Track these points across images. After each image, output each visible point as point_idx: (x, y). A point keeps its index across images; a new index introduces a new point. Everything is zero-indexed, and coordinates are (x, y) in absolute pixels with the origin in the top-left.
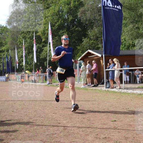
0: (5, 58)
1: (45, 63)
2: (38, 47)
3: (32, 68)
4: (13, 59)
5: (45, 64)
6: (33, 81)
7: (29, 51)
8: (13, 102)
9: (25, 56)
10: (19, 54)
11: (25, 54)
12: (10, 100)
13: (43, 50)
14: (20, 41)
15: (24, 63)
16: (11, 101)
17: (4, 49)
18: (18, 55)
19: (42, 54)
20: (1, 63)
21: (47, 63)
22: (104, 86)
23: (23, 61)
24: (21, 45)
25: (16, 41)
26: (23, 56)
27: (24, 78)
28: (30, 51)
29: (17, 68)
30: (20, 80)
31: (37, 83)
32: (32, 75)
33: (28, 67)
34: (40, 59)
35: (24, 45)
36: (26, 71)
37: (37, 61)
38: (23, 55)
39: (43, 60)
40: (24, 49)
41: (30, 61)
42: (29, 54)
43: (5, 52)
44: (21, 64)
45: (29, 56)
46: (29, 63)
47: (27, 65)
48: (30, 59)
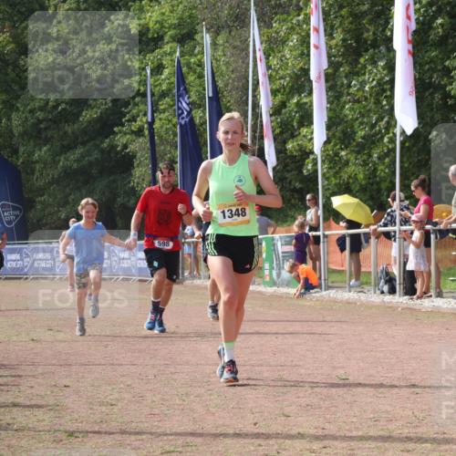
0: (164, 95)
3: (382, 170)
4: (229, 100)
6: (390, 280)
9: (330, 78)
10: (274, 62)
11: (329, 56)
12: (231, 431)
15: (318, 134)
16: (237, 435)
17: (161, 23)
20: (139, 132)
23: (306, 119)
26: (313, 75)
27: (316, 259)
28: (368, 35)
30: (285, 274)
31: (425, 293)
32: (388, 235)
33: (351, 169)
36: (338, 202)
37: (420, 116)
38: (306, 72)
40: (315, 20)
41: (365, 120)
42: (362, 60)
43: (168, 43)
44: (289, 146)
45: (358, 74)
46: (355, 133)
47: (342, 149)
48: (366, 99)
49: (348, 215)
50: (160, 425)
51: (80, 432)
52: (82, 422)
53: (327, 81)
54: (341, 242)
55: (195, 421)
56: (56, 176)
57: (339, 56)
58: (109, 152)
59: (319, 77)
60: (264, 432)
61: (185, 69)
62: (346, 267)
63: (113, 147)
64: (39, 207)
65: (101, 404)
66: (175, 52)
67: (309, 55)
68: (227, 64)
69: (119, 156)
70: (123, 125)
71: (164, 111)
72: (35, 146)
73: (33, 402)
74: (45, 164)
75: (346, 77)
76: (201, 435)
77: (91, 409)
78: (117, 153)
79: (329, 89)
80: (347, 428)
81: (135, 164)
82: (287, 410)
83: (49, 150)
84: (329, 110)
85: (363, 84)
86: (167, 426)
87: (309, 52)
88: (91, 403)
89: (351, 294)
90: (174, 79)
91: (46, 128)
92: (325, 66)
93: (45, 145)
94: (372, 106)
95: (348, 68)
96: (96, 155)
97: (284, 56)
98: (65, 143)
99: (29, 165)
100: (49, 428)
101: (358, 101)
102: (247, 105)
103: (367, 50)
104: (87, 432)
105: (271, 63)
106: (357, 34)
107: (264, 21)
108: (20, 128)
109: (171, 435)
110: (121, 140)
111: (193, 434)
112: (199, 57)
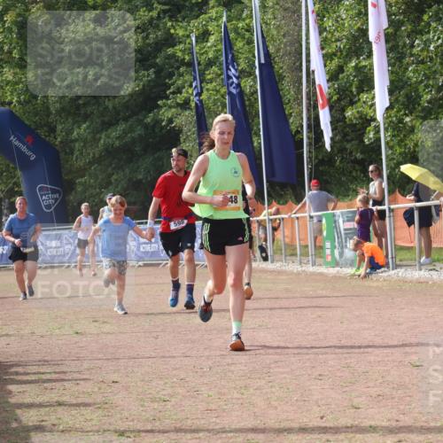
0: (210, 63)
4: (281, 66)
9: (391, 38)
10: (329, 23)
11: (389, 15)
18: (321, 30)
20: (185, 105)
23: (367, 83)
26: (372, 36)
27: (381, 235)
30: (349, 253)
33: (417, 136)
38: (364, 32)
41: (431, 82)
42: (425, 17)
43: (213, 7)
44: (349, 113)
45: (421, 33)
46: (420, 97)
47: (407, 115)
48: (431, 59)
50: (218, 421)
51: (131, 432)
52: (133, 420)
53: (387, 41)
54: (409, 216)
55: (256, 416)
56: (97, 156)
57: (401, 14)
58: (154, 126)
59: (378, 38)
60: (332, 425)
61: (232, 35)
62: (416, 244)
63: (157, 122)
64: (79, 189)
65: (153, 400)
66: (221, 17)
67: (366, 14)
68: (278, 27)
69: (164, 131)
70: (167, 98)
71: (211, 81)
72: (73, 124)
73: (80, 401)
74: (85, 142)
75: (408, 36)
76: (263, 431)
77: (142, 406)
78: (162, 128)
79: (390, 50)
80: (423, 419)
81: (182, 140)
82: (356, 402)
83: (88, 127)
84: (391, 73)
85: (427, 43)
86: (226, 422)
87: (367, 11)
88: (141, 400)
89: (422, 272)
90: (221, 47)
91: (84, 104)
92: (385, 25)
93: (85, 122)
94: (438, 67)
95: (409, 27)
96: (139, 131)
97: (339, 16)
98: (106, 119)
99: (68, 144)
100: (96, 428)
101: (423, 62)
102: (301, 71)
103: (430, 7)
104: (139, 431)
105: (326, 25)
108: (58, 105)
109: (231, 432)
110: (166, 114)
111: (254, 430)
112: (247, 21)
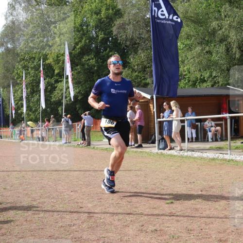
1: (60, 109)
2: (47, 82)
3: (38, 116)
4: (7, 102)
5: (60, 111)
7: (33, 90)
8: (5, 173)
9: (26, 98)
10: (16, 94)
11: (27, 93)
12: (2, 170)
13: (56, 87)
14: (17, 73)
15: (24, 109)
18: (14, 96)
19: (55, 94)
21: (62, 109)
22: (155, 147)
23: (22, 106)
24: (20, 79)
25: (12, 74)
26: (24, 97)
28: (35, 90)
29: (14, 117)
33: (32, 116)
34: (51, 102)
35: (25, 79)
36: (29, 123)
37: (46, 105)
38: (22, 97)
39: (56, 104)
40: (24, 86)
42: (34, 95)
44: (19, 111)
45: (33, 97)
46: (32, 109)
47: (30, 112)
49: (31, 125)
75: (31, 98)
85: (34, 99)
94: (36, 103)
101: (33, 103)
103: (35, 93)
106: (33, 89)
107: (14, 86)
